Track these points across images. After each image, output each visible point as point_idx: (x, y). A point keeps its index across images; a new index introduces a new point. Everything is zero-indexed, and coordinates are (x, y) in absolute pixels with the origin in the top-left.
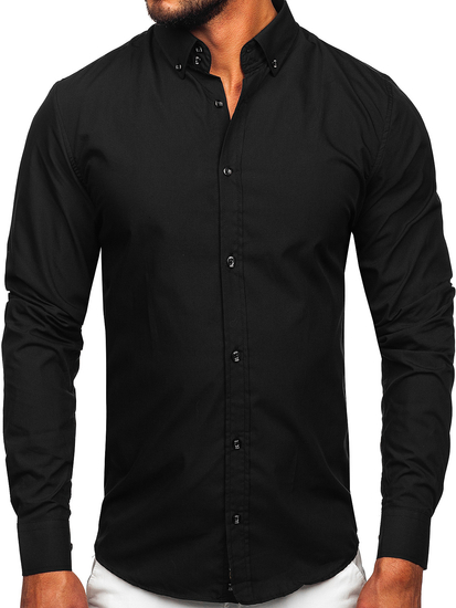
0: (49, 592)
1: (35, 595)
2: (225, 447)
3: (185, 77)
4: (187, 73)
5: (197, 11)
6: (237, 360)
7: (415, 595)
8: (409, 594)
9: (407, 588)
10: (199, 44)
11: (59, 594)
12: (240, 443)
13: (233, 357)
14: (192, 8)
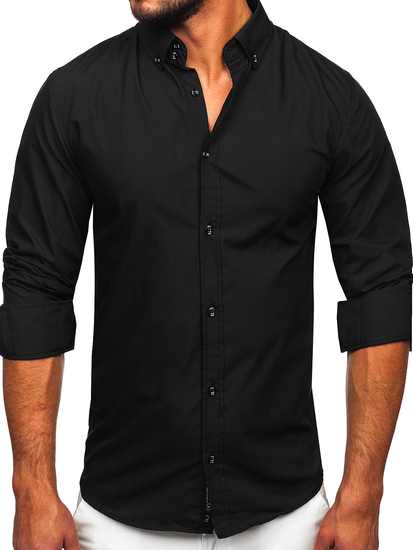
0: (42, 523)
1: (29, 525)
2: (202, 394)
3: (163, 69)
4: (165, 66)
5: (174, 11)
6: (212, 315)
7: (372, 524)
8: (367, 522)
9: (364, 517)
10: (177, 41)
11: (51, 524)
12: (215, 390)
13: (209, 312)
14: (169, 9)
